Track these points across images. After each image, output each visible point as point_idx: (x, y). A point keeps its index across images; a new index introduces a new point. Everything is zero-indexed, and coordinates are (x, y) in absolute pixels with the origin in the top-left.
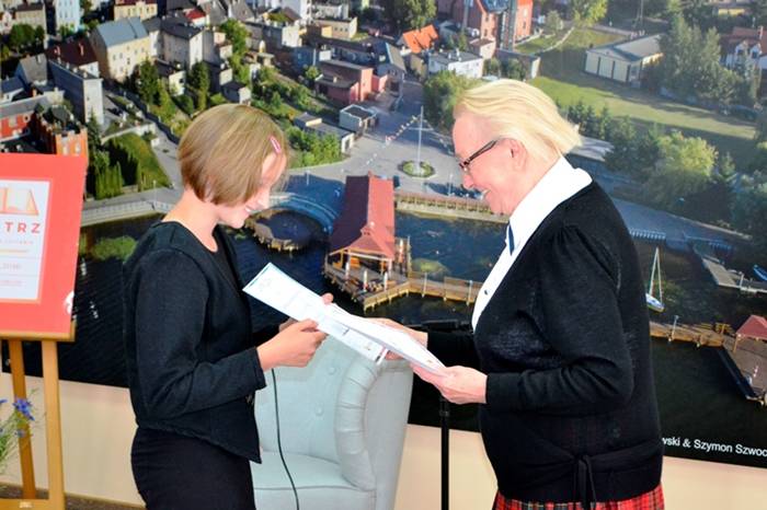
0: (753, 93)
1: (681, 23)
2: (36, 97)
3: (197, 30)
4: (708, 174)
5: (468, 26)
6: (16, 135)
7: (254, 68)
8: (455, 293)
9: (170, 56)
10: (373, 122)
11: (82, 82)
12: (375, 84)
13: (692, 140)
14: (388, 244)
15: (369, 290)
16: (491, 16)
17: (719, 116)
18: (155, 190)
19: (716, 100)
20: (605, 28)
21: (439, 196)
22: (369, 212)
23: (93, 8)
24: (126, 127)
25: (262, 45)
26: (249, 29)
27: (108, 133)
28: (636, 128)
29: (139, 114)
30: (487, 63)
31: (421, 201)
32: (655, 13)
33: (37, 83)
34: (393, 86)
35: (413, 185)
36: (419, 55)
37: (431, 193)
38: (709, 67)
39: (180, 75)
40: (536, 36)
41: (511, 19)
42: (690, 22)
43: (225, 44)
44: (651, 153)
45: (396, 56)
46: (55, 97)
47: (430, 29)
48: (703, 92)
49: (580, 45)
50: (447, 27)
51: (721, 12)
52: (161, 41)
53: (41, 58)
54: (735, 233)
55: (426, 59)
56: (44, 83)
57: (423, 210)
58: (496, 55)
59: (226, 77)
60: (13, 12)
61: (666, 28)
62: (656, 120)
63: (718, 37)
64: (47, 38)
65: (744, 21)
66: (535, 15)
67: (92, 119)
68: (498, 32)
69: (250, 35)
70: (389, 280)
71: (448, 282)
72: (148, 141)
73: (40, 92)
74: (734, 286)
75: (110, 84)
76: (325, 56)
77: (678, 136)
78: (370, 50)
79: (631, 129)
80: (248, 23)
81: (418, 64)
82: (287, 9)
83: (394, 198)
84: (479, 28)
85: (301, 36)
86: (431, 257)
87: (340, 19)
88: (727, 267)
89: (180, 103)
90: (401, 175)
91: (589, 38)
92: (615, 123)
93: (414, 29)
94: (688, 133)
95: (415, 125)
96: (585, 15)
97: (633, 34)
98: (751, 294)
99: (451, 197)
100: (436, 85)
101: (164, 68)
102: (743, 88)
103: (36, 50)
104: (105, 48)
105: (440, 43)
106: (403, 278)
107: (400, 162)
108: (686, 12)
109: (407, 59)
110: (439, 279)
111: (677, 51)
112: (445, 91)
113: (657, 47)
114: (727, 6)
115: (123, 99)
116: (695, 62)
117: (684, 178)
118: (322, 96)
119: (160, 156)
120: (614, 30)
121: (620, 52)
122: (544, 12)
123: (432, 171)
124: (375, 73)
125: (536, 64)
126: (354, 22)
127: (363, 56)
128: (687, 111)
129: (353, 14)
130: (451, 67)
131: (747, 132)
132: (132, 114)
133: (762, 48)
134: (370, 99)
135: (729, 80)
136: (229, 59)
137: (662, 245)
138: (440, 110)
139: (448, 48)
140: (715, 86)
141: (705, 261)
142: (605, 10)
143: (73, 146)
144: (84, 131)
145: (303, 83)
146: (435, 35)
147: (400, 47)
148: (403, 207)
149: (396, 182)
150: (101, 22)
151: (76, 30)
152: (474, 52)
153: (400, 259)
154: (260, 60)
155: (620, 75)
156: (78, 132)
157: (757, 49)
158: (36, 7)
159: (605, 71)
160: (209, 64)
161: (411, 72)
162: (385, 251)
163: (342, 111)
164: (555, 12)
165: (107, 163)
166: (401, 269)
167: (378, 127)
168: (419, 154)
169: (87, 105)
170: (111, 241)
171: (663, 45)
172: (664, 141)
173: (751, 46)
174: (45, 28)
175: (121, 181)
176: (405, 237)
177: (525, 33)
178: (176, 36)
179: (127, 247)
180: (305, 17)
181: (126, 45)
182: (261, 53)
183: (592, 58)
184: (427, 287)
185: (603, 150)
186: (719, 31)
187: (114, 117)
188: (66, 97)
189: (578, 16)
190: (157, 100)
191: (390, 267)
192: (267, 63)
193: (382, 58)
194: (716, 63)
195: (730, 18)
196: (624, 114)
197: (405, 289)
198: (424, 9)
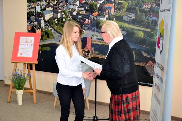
0: (150, 23)
1: (138, 12)
2: (33, 23)
3: (59, 12)
4: (142, 37)
5: (104, 12)
6: (30, 30)
7: (69, 19)
8: (101, 57)
9: (55, 16)
10: (88, 28)
11: (40, 21)
12: (88, 21)
13: (140, 31)
14: (90, 48)
15: (87, 56)
16: (107, 10)
17: (145, 28)
18: (52, 39)
19: (144, 25)
20: (126, 12)
21: (98, 40)
22: (87, 43)
23: (42, 8)
24: (48, 28)
25: (70, 15)
26: (68, 12)
27: (45, 29)
28: (131, 29)
29: (50, 26)
30: (107, 18)
31: (96, 41)
32: (134, 10)
33: (33, 21)
34: (91, 22)
35: (94, 39)
36: (95, 17)
37: (97, 40)
38: (143, 19)
39: (56, 20)
40: (115, 14)
41: (111, 11)
42: (140, 12)
43: (64, 15)
44: (133, 34)
45: (92, 17)
46: (36, 23)
47: (97, 12)
48: (142, 23)
49: (122, 15)
50: (100, 12)
51: (145, 10)
52: (53, 14)
53: (34, 17)
54: (147, 47)
55: (97, 17)
56: (34, 21)
57: (96, 43)
58: (108, 17)
59: (64, 20)
60: (29, 9)
61: (136, 13)
62: (134, 28)
63: (145, 14)
64: (35, 13)
65: (149, 12)
66: (114, 10)
67: (42, 27)
68: (108, 13)
69: (68, 13)
70: (90, 54)
71: (100, 55)
72: (51, 31)
73: (34, 22)
74: (147, 56)
75: (45, 21)
76: (80, 17)
77: (138, 31)
78: (87, 16)
79: (130, 30)
80: (68, 11)
81: (95, 18)
82: (74, 9)
83: (91, 41)
84: (105, 12)
85: (76, 13)
86: (97, 51)
87: (83, 10)
88: (146, 53)
89: (56, 24)
90: (92, 37)
91: (123, 14)
92: (128, 29)
93: (95, 12)
94: (139, 30)
95: (95, 28)
96: (123, 10)
97: (131, 14)
98: (149, 57)
99: (100, 41)
100: (98, 22)
101: (54, 18)
102: (148, 23)
103: (33, 15)
104: (44, 15)
105: (99, 15)
106: (92, 54)
107: (92, 35)
108: (139, 10)
109: (93, 17)
110: (98, 54)
111: (138, 16)
112: (100, 23)
113: (134, 16)
114: (146, 9)
115: (47, 24)
116: (141, 18)
117: (139, 38)
118: (79, 23)
119: (53, 33)
120: (127, 13)
121: (128, 16)
122: (116, 10)
123: (97, 36)
124: (88, 20)
125: (115, 18)
126: (85, 11)
127: (86, 17)
128: (139, 27)
129: (85, 10)
130: (101, 19)
131: (149, 30)
132: (48, 26)
133: (152, 16)
134: (87, 24)
135: (146, 21)
136: (64, 17)
137: (135, 49)
138: (99, 26)
139: (100, 16)
140: (144, 22)
141: (142, 52)
142: (126, 9)
143: (39, 31)
144: (41, 29)
145: (76, 21)
146: (98, 13)
147: (92, 15)
148: (93, 42)
149: (91, 38)
150: (44, 11)
151: (39, 12)
152: (104, 16)
153: (92, 51)
154: (70, 17)
155: (128, 20)
156: (40, 29)
157: (151, 16)
158: (33, 8)
159: (126, 20)
160: (61, 18)
161: (94, 20)
162: (90, 50)
163: (83, 26)
164: (118, 10)
165: (44, 34)
166: (92, 53)
167: (89, 29)
168: (95, 33)
169: (41, 24)
170: (45, 47)
171: (135, 15)
172: (135, 32)
173: (150, 16)
174: (34, 11)
175: (47, 38)
176: (93, 47)
177: (113, 13)
178: (56, 13)
179: (48, 49)
180: (77, 10)
181: (48, 15)
182: (70, 16)
183: (124, 17)
184: (96, 56)
185: (125, 33)
186: (145, 13)
187: (46, 27)
188: (38, 23)
189: (121, 10)
190: (53, 24)
191: (90, 52)
192: (71, 18)
193: (89, 17)
194: (144, 19)
195: (147, 11)
196: (129, 27)
197: (93, 56)
198: (96, 9)
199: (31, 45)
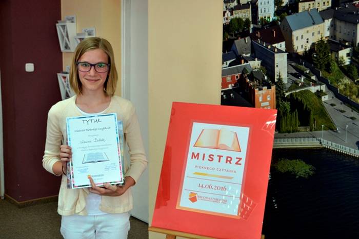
2: (243, 64)
6: (230, 87)
9: (340, 36)
11: (274, 55)
18: (323, 132)
23: (284, 5)
24: (303, 86)
27: (290, 89)
29: (313, 78)
33: (244, 55)
39: (348, 50)
46: (255, 64)
52: (333, 27)
53: (248, 39)
56: (248, 55)
60: (231, 11)
64: (252, 26)
67: (280, 79)
72: (320, 97)
73: (246, 61)
75: (293, 56)
89: (346, 71)
101: (334, 44)
103: (244, 34)
104: (291, 32)
115: (303, 67)
119: (328, 108)
132: (308, 77)
143: (265, 97)
144: (273, 88)
150: (289, 14)
151: (271, 20)
156: (269, 88)
158: (246, 6)
165: (289, 110)
169: (277, 70)
170: (288, 161)
174: (251, 20)
175: (298, 123)
178: (346, 22)
179: (302, 169)
181: (306, 29)
187: (295, 79)
188: (262, 64)
190: (328, 69)
199: (234, 161)
